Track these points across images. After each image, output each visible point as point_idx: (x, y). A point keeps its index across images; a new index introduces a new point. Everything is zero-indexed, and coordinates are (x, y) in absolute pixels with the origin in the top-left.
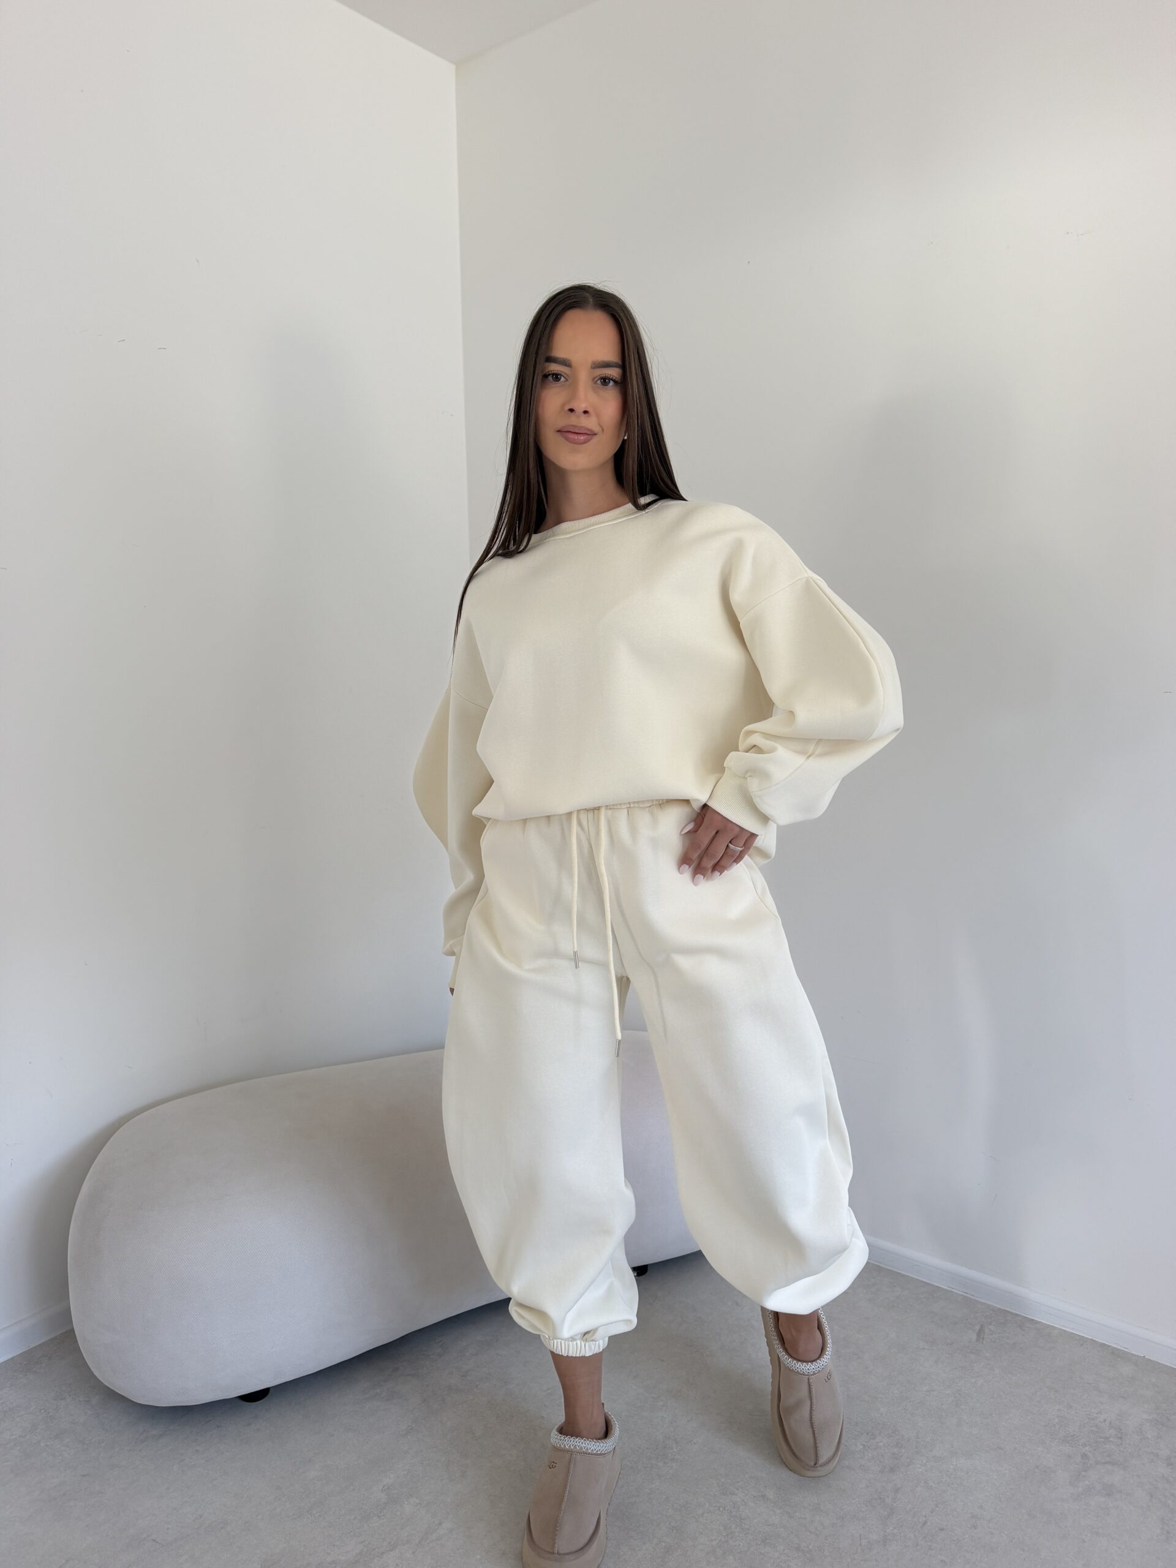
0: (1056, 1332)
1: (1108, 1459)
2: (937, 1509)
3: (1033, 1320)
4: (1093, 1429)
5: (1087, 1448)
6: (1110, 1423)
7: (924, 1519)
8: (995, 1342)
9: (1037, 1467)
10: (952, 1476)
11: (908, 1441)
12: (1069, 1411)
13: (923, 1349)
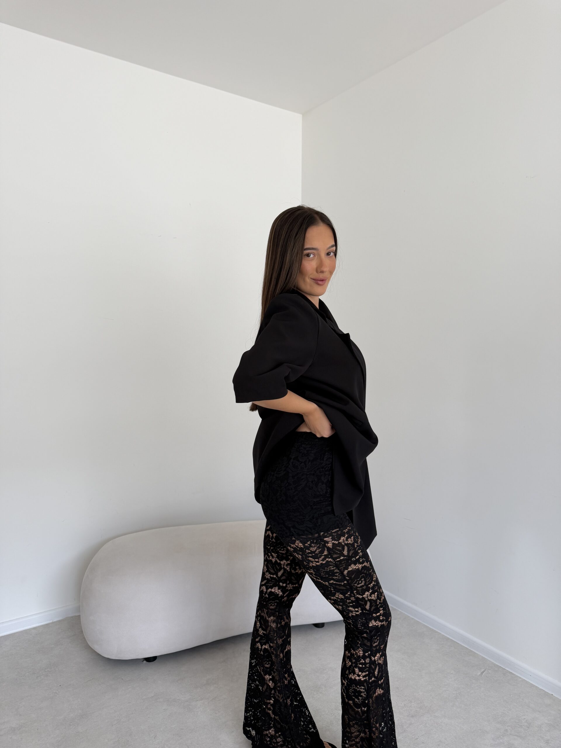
0: (521, 679)
1: (517, 734)
2: (425, 735)
3: (512, 673)
4: (516, 721)
5: (509, 728)
6: (527, 720)
7: (417, 737)
8: (488, 677)
9: (481, 730)
10: (439, 725)
11: (426, 707)
12: (509, 711)
13: (452, 674)
